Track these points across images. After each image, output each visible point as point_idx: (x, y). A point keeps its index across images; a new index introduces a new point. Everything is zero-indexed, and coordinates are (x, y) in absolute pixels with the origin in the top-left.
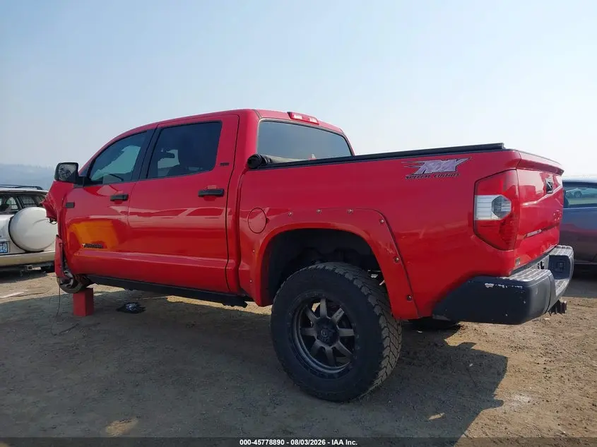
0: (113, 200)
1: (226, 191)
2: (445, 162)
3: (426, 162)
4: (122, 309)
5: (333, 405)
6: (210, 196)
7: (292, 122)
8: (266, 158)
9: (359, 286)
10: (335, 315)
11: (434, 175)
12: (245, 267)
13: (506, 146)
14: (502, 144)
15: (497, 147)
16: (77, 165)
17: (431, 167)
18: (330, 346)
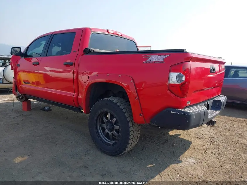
0: (34, 64)
1: (74, 63)
2: (160, 56)
3: (152, 56)
4: (43, 109)
5: (110, 157)
6: (68, 65)
7: (108, 34)
8: (91, 49)
9: (122, 109)
10: (113, 120)
11: (154, 62)
12: (80, 96)
13: (187, 51)
14: (184, 49)
15: (182, 51)
16: (21, 48)
17: (154, 58)
18: (111, 132)
